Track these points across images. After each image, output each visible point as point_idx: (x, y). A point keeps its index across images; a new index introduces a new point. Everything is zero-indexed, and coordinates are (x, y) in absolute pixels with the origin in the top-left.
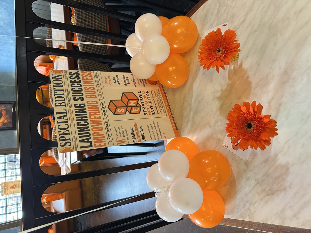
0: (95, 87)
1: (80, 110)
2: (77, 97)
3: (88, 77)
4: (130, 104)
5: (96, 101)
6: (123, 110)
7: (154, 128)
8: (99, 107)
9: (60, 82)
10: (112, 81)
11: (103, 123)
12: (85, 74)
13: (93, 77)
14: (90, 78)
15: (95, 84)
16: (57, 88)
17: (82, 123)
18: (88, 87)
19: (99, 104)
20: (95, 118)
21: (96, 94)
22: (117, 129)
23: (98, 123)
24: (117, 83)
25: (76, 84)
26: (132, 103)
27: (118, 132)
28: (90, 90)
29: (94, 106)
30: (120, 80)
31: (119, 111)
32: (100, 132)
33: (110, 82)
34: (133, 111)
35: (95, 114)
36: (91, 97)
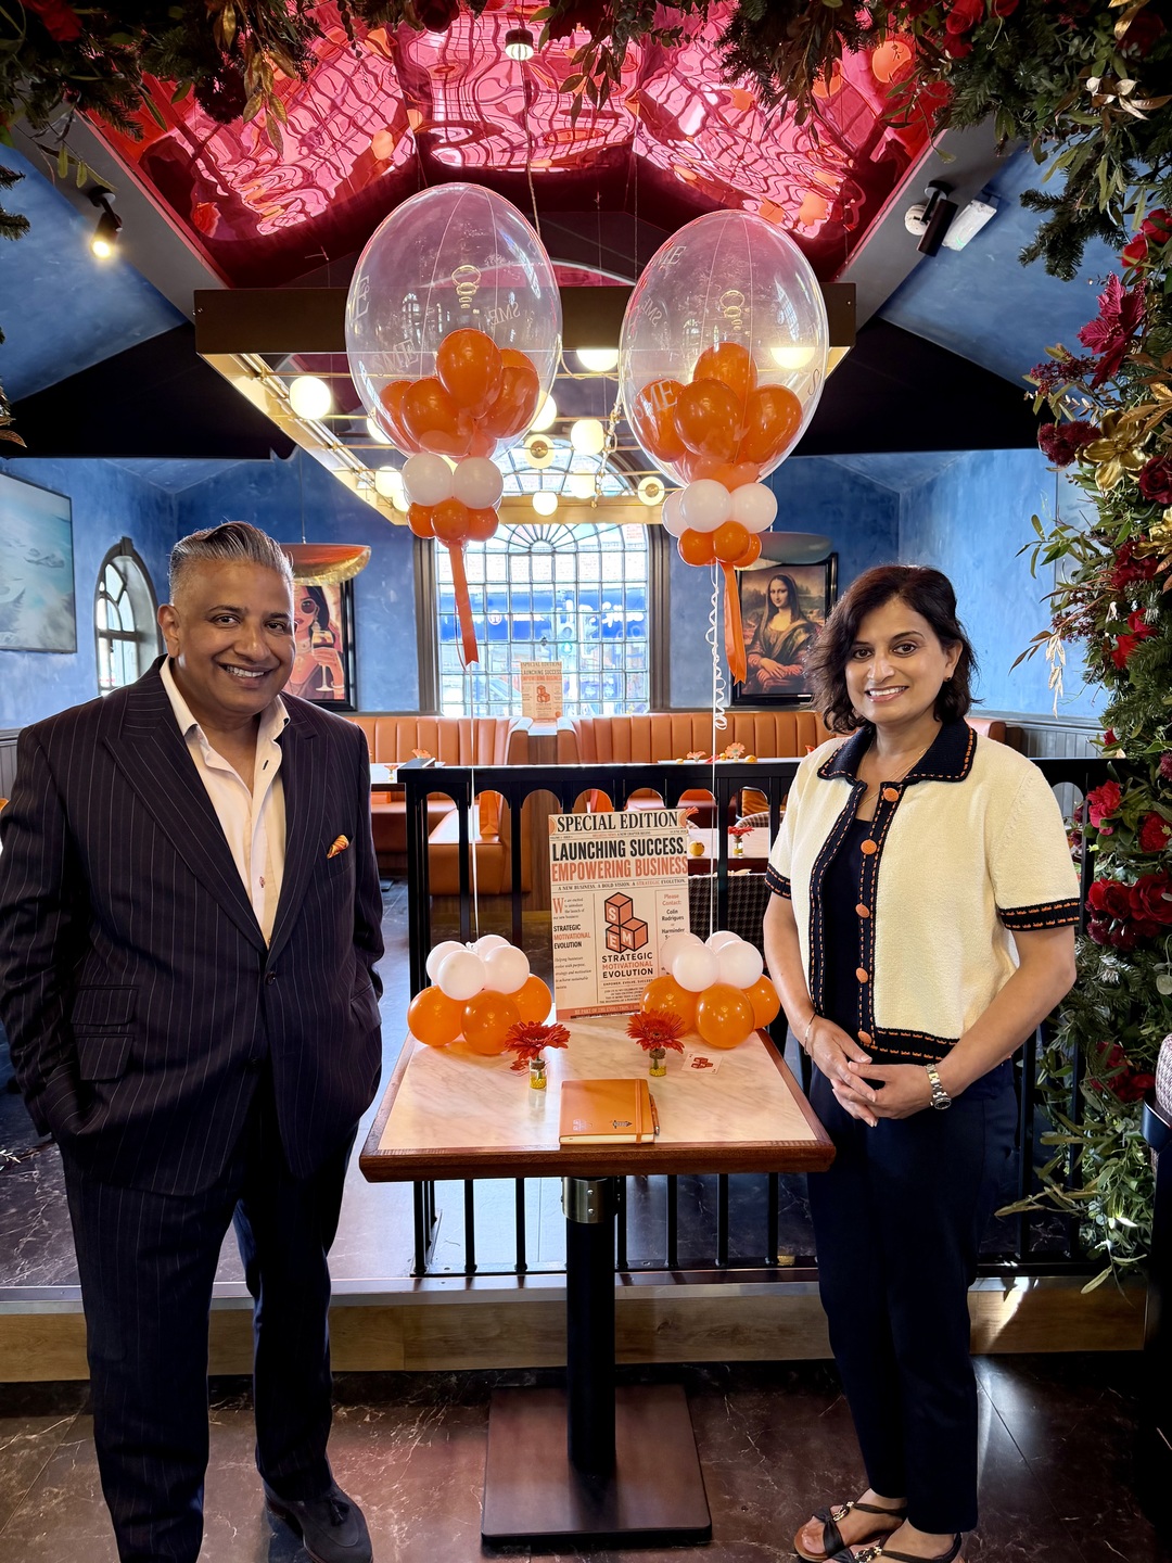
0: (657, 876)
1: (614, 849)
2: (636, 846)
3: (676, 866)
4: (624, 933)
5: (629, 875)
6: (614, 918)
7: (576, 969)
8: (620, 878)
9: (663, 823)
10: (671, 908)
11: (592, 880)
12: (680, 863)
13: (676, 875)
14: (674, 870)
15: (661, 876)
16: (652, 819)
17: (593, 850)
18: (656, 865)
19: (625, 878)
20: (600, 869)
21: (643, 876)
22: (579, 903)
23: (591, 872)
24: (667, 916)
25: (660, 846)
26: (627, 938)
27: (575, 903)
28: (651, 868)
29: (622, 870)
30: (672, 921)
31: (612, 910)
32: (575, 875)
33: (668, 904)
34: (612, 936)
35: (607, 870)
36: (637, 867)
